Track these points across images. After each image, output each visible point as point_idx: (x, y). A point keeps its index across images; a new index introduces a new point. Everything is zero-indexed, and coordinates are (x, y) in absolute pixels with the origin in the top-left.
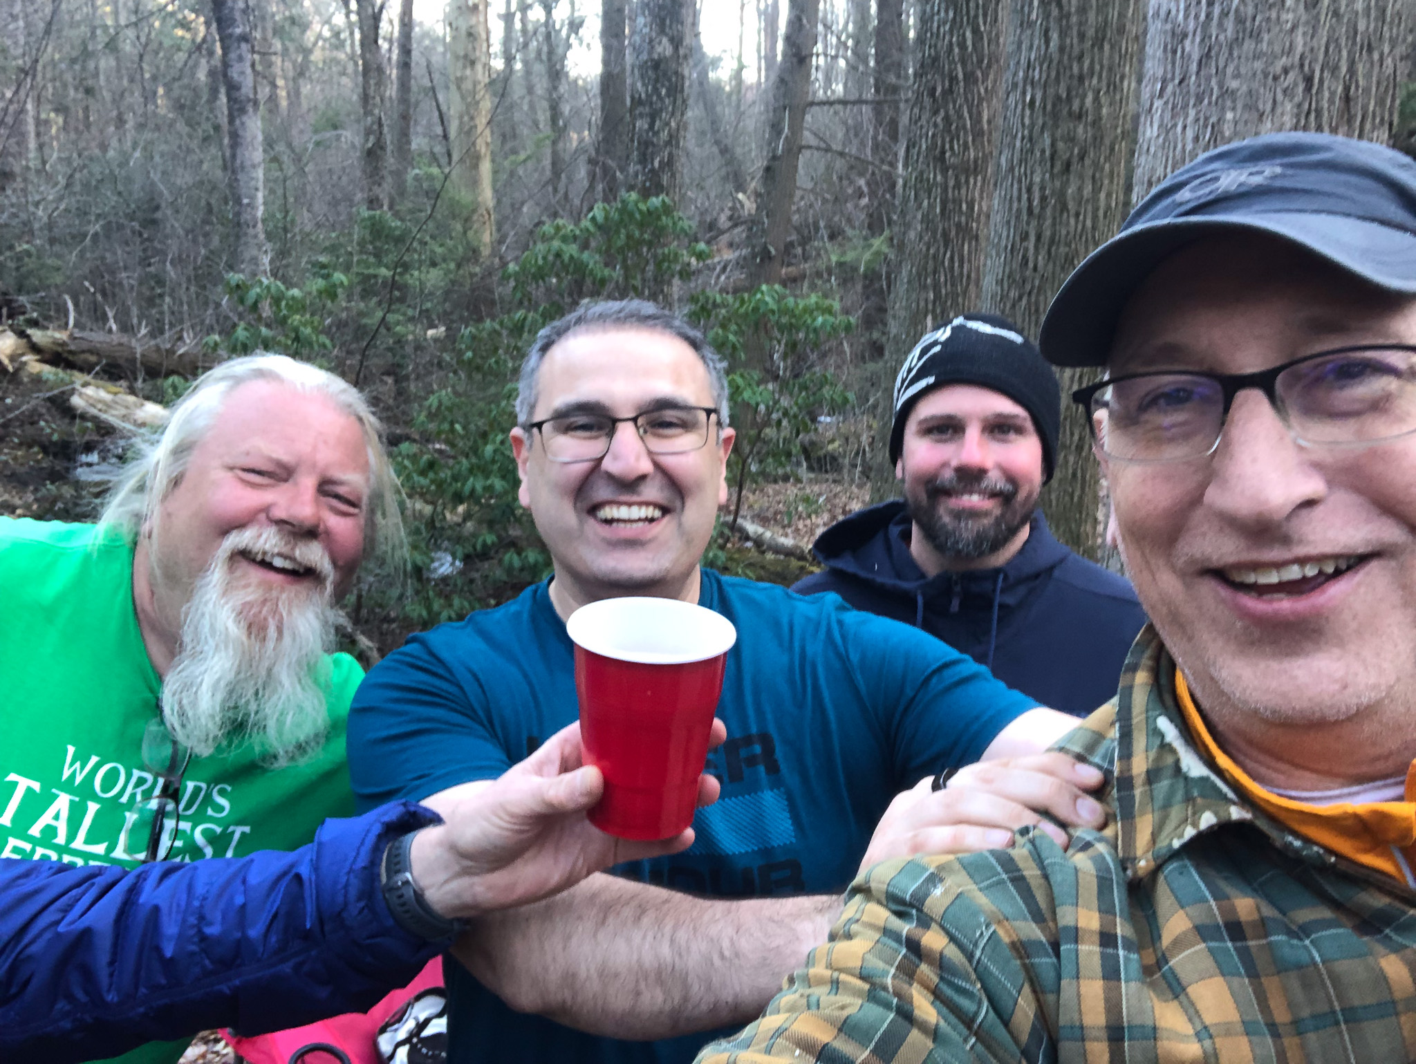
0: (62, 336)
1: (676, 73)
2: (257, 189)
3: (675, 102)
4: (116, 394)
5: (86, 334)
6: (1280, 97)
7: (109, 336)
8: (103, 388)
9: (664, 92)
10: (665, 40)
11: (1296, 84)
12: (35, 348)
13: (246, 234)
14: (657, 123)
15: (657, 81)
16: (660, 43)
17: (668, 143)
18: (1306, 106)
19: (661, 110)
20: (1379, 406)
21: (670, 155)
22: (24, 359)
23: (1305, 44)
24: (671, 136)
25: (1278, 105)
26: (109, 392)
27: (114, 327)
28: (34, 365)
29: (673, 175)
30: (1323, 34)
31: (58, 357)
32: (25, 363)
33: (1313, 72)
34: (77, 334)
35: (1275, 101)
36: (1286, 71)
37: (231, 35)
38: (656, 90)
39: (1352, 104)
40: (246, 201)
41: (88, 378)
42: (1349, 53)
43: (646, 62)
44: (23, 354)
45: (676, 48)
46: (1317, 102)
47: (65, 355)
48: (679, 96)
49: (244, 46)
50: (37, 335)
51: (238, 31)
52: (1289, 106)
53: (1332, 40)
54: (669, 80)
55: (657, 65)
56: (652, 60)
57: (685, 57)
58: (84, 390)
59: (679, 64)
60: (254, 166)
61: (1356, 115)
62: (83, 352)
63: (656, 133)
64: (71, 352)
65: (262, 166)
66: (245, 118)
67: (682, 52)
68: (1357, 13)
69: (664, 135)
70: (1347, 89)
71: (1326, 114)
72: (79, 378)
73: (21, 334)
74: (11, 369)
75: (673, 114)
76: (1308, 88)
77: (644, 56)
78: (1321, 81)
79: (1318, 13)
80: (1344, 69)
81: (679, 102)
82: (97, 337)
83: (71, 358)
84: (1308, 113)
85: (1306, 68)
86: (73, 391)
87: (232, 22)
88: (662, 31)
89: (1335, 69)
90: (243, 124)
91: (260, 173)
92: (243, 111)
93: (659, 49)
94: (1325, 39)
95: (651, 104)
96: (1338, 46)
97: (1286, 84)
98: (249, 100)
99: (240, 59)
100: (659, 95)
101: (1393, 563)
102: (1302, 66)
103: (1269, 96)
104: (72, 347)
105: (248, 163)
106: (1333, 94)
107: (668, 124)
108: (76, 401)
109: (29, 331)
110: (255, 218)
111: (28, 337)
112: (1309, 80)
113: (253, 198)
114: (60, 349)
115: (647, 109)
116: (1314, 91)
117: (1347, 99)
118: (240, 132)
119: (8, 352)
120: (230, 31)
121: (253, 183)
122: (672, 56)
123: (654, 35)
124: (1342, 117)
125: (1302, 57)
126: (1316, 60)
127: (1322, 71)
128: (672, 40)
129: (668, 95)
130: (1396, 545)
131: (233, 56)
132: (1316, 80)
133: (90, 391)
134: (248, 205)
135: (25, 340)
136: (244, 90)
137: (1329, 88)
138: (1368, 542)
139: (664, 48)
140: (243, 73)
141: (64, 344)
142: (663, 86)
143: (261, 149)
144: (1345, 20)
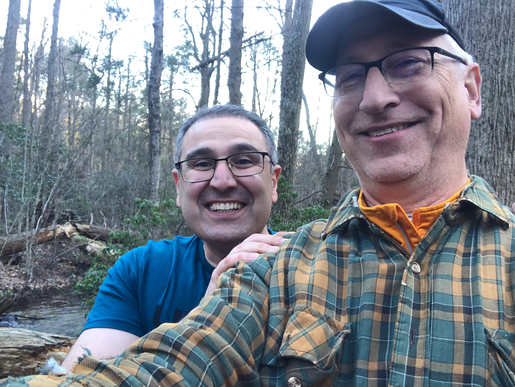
0: (87, 227)
1: (293, 139)
2: (157, 180)
3: (292, 149)
4: (101, 246)
5: (95, 227)
6: (482, 132)
7: (103, 228)
8: (98, 244)
9: (288, 145)
10: (289, 129)
11: (487, 127)
12: (78, 230)
13: (152, 194)
14: (285, 155)
15: (286, 142)
16: (287, 130)
17: (289, 162)
18: (492, 135)
19: (287, 151)
20: (417, 72)
21: (290, 166)
22: (74, 234)
23: (490, 114)
24: (290, 160)
25: (482, 134)
26: (99, 245)
27: (106, 225)
28: (77, 236)
29: (290, 172)
30: (496, 110)
31: (85, 234)
32: (74, 235)
33: (493, 123)
34: (93, 226)
35: (480, 133)
36: (483, 123)
37: (154, 131)
38: (285, 145)
39: (509, 134)
40: (153, 184)
41: (93, 240)
42: (506, 117)
43: (282, 136)
44: (73, 232)
45: (293, 132)
46: (495, 133)
47: (87, 233)
48: (293, 147)
49: (157, 134)
50: (79, 226)
51: (156, 129)
52: (485, 135)
53: (499, 112)
54: (290, 142)
55: (286, 137)
56: (285, 135)
57: (296, 135)
58: (91, 244)
59: (293, 136)
60: (157, 172)
61: (511, 138)
62: (94, 232)
63: (285, 159)
64: (90, 232)
65: (160, 172)
66: (156, 157)
67: (295, 132)
68: (508, 104)
69: (288, 159)
70: (507, 129)
71: (499, 137)
72: (91, 240)
73: (74, 225)
74: (69, 236)
75: (291, 152)
76: (492, 129)
77: (282, 134)
78: (496, 126)
79: (494, 103)
80: (505, 122)
81: (293, 149)
82: (99, 228)
83: (89, 234)
84: (493, 137)
85: (491, 122)
86: (87, 245)
87: (155, 126)
88: (288, 126)
89: (501, 122)
90: (155, 159)
91: (159, 175)
92: (155, 155)
93: (287, 132)
94: (497, 112)
95: (284, 149)
96: (502, 114)
97: (484, 127)
98: (158, 151)
99: (156, 138)
100: (287, 147)
101: (424, 124)
102: (489, 121)
103: (478, 131)
104: (90, 231)
105: (155, 172)
106: (501, 131)
107: (289, 156)
108: (88, 248)
109: (77, 224)
110: (155, 189)
111: (76, 226)
112: (492, 126)
113: (155, 183)
114: (86, 231)
115: (282, 151)
116: (494, 130)
117: (507, 133)
118: (154, 161)
119: (69, 231)
120: (153, 129)
121: (156, 178)
122: (291, 134)
123: (285, 127)
124: (506, 139)
125: (489, 118)
126: (494, 119)
127: (497, 123)
128: (291, 129)
129: (290, 146)
130: (424, 118)
131: (154, 137)
132: (495, 126)
133: (93, 245)
134: (154, 185)
135: (75, 228)
136: (156, 148)
137: (500, 129)
138: (415, 117)
139: (289, 131)
140: (156, 143)
141: (88, 229)
142: (288, 143)
143: (160, 167)
144: (504, 106)
